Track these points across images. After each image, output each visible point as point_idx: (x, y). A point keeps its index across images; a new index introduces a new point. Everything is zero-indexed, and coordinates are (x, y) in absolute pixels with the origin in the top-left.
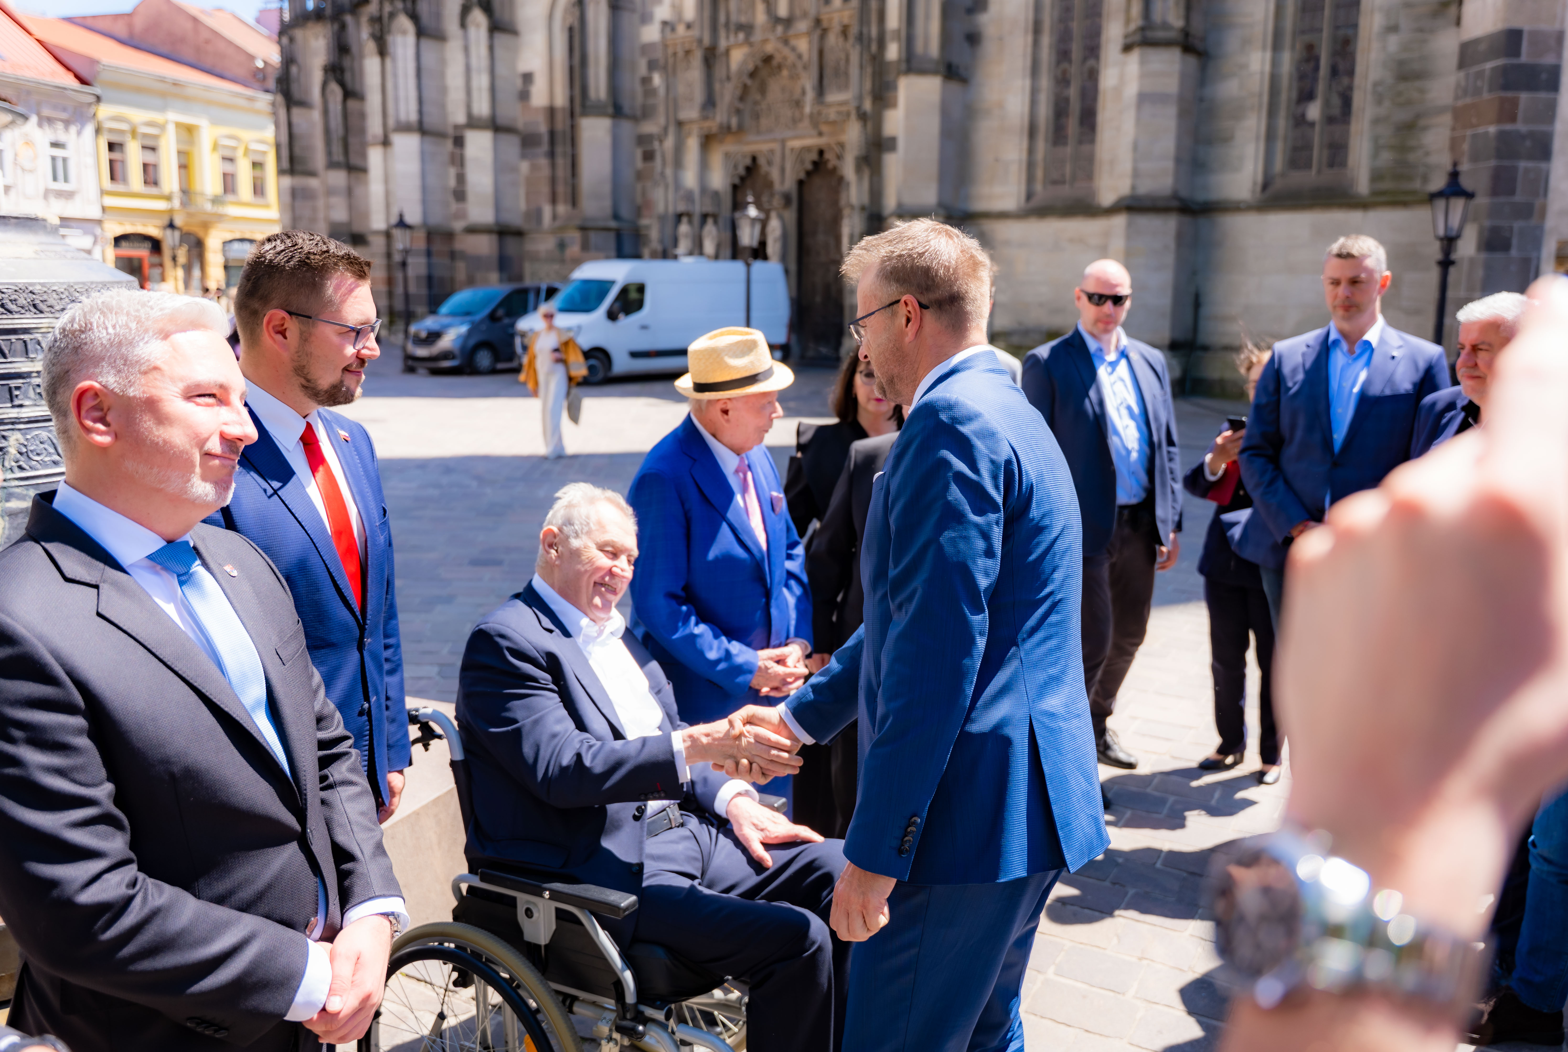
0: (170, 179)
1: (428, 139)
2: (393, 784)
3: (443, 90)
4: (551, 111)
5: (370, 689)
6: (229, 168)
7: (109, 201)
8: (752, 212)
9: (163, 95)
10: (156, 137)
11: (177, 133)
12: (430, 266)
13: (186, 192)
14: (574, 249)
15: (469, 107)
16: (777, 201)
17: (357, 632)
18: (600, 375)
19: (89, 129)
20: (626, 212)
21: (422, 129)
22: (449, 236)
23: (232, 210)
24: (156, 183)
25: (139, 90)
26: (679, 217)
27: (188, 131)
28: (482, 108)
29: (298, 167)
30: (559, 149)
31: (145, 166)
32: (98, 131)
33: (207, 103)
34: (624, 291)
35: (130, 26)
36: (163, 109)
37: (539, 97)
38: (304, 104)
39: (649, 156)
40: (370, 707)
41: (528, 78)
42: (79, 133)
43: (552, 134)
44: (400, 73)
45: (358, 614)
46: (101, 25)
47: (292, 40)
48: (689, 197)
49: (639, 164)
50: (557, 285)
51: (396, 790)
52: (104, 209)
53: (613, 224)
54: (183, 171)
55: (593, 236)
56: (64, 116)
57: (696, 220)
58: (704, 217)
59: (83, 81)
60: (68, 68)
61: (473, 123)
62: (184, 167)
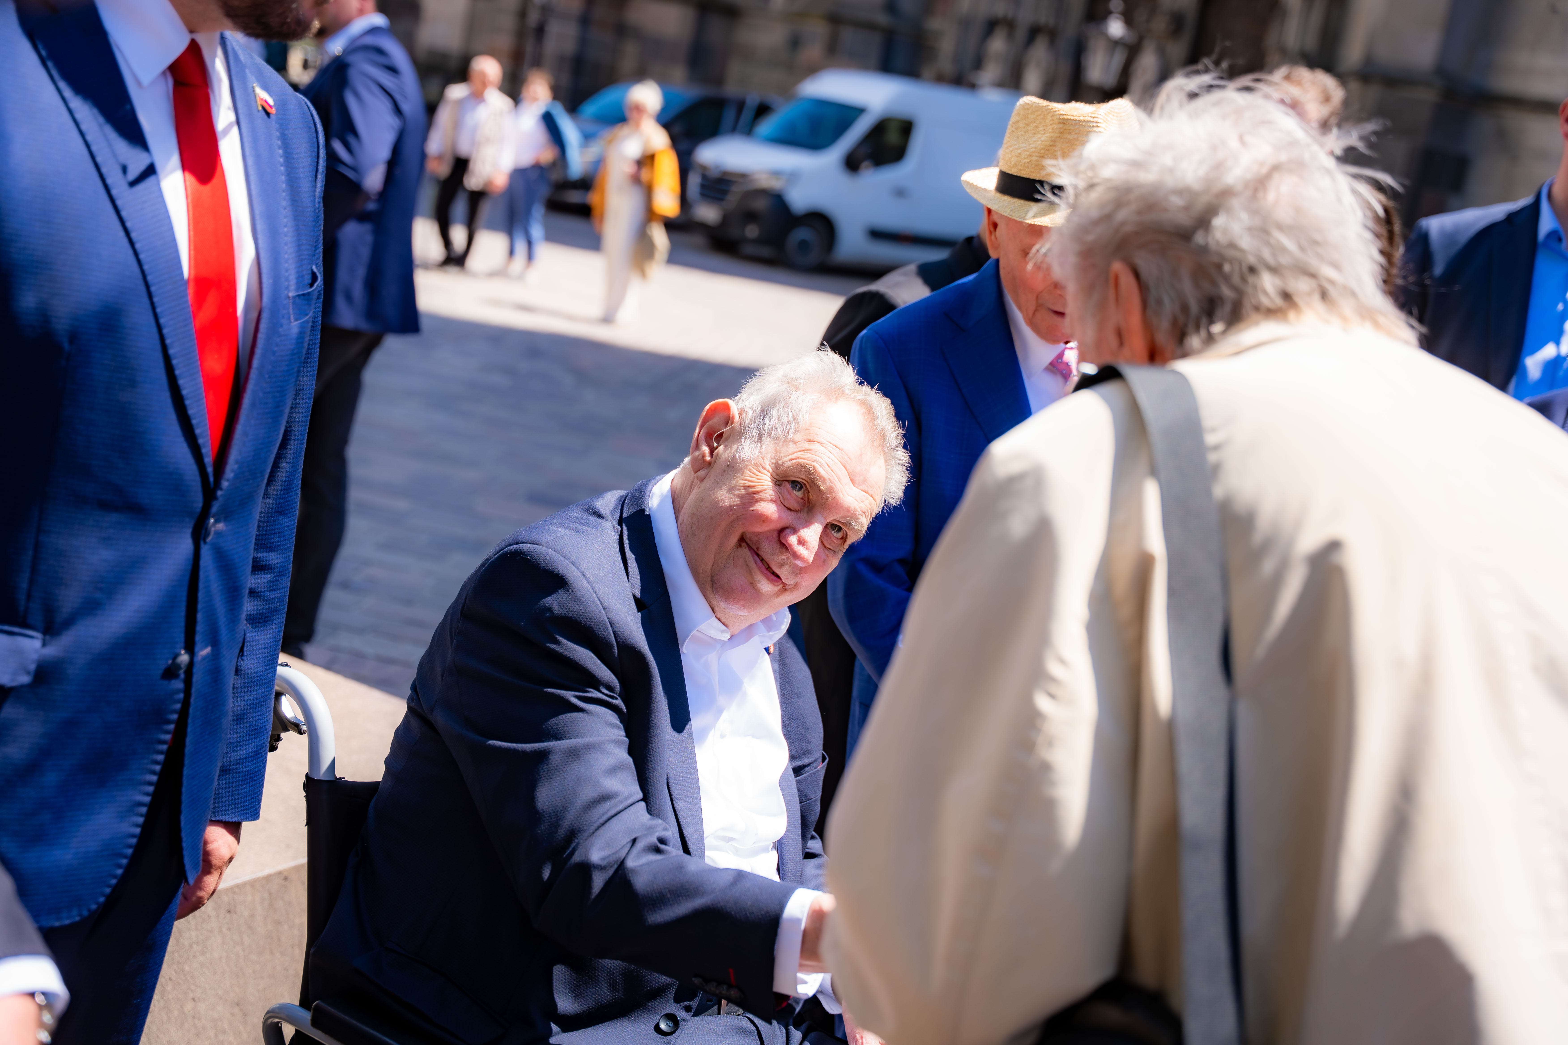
2: (211, 847)
5: (200, 627)
8: (1116, 28)
14: (813, 51)
16: (1160, 24)
17: (198, 501)
18: (813, 257)
26: (992, 26)
34: (880, 128)
40: (191, 664)
45: (208, 460)
50: (772, 98)
51: (215, 861)
53: (882, 19)
55: (848, 35)
57: (1021, 34)
58: (1034, 32)
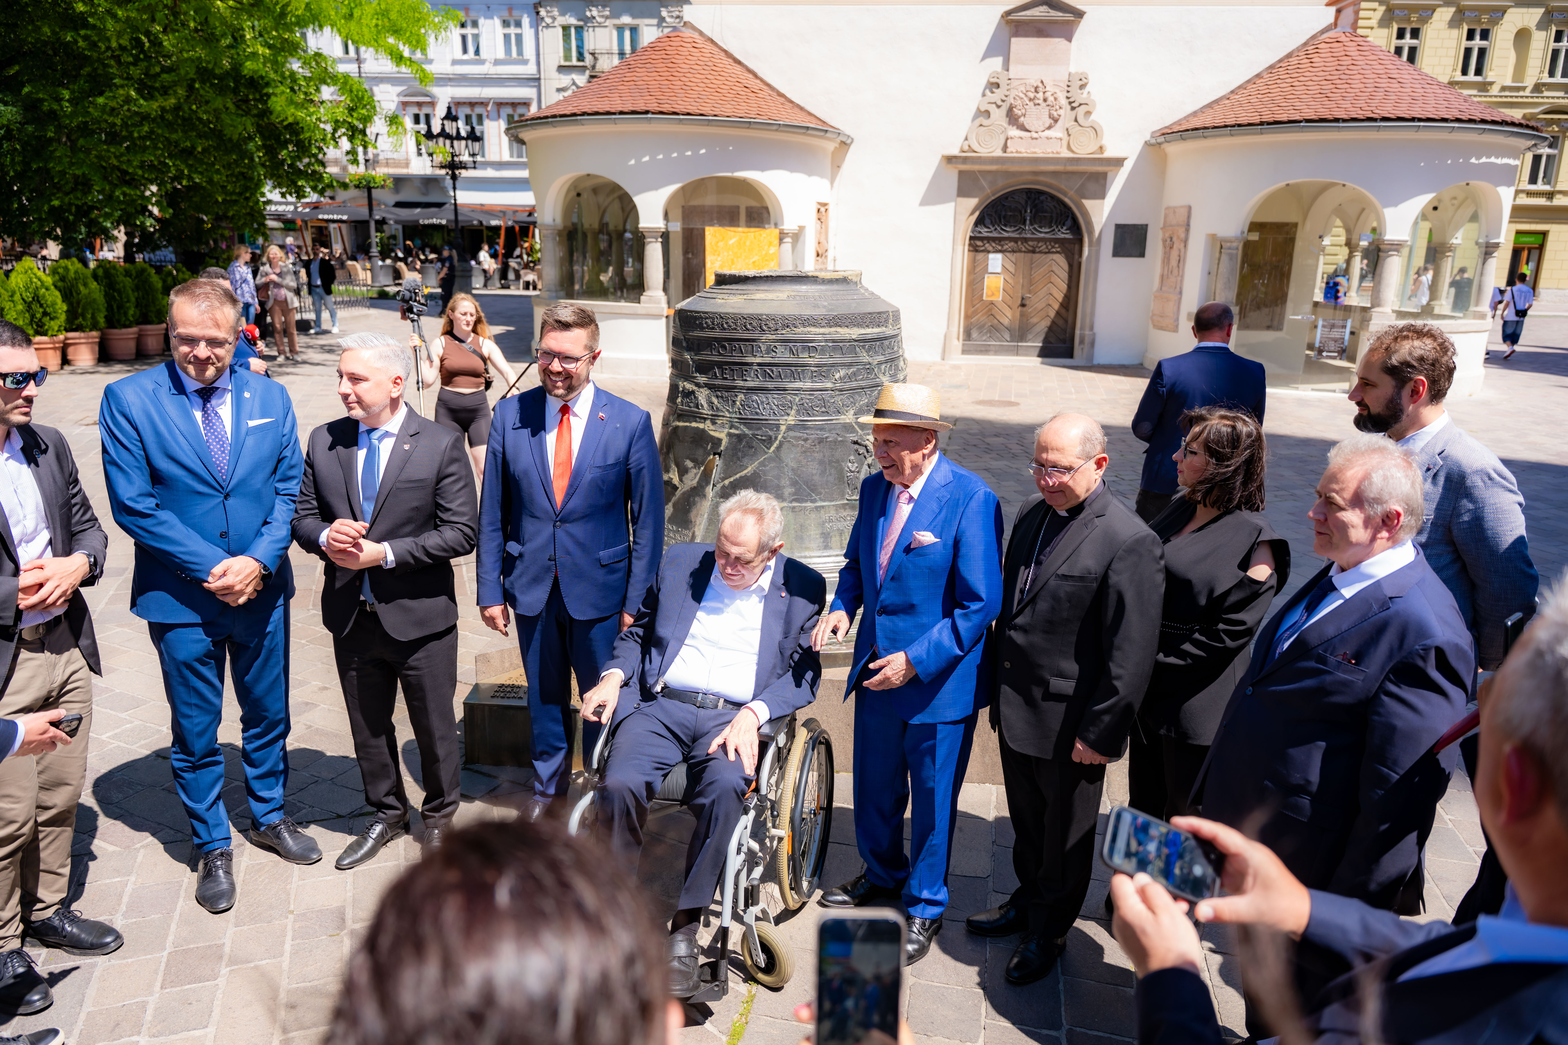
5: (558, 550)
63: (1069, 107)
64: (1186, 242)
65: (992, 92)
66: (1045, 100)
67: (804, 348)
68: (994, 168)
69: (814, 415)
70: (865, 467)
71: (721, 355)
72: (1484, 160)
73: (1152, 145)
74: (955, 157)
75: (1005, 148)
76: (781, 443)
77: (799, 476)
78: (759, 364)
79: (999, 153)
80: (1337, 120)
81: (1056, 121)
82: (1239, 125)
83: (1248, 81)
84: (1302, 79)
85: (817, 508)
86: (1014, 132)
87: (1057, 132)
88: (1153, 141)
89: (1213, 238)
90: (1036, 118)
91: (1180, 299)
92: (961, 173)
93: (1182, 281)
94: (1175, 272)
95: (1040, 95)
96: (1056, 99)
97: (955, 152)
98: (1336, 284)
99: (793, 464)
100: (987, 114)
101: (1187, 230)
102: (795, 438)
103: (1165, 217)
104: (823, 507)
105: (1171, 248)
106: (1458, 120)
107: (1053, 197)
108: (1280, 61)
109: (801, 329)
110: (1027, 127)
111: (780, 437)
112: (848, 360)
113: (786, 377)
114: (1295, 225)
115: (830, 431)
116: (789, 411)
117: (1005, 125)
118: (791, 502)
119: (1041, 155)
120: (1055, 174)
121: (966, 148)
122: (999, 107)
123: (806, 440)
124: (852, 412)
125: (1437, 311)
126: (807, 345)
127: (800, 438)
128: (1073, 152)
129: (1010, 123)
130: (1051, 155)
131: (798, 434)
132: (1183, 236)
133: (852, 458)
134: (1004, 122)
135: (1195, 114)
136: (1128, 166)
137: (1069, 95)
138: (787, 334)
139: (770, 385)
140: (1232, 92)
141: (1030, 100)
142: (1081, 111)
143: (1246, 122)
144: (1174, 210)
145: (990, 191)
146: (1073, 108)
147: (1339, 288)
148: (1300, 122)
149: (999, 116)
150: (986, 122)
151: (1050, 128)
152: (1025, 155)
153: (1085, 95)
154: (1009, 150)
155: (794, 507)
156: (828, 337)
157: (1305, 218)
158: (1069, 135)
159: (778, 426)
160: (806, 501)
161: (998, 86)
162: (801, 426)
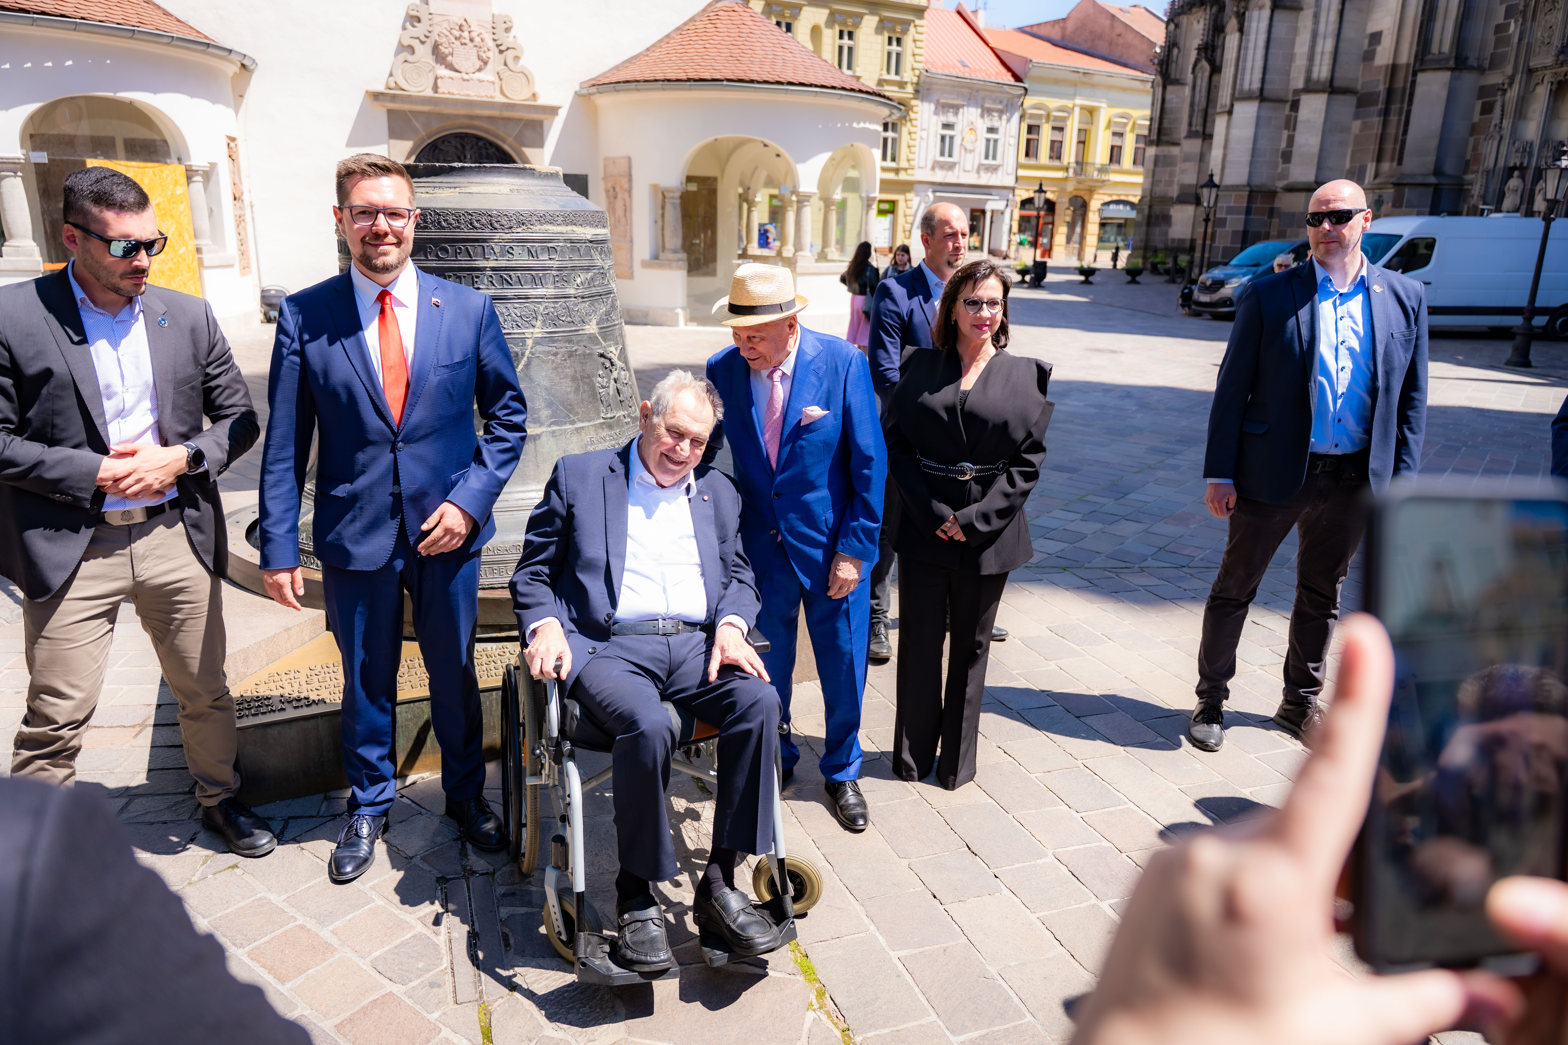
0: (1069, 154)
1: (1266, 105)
3: (1290, 57)
4: (1394, 68)
5: (403, 478)
6: (1117, 142)
7: (1022, 173)
9: (1075, 84)
10: (1064, 119)
11: (1081, 114)
12: (1246, 222)
13: (1081, 163)
15: (1309, 71)
17: (391, 437)
19: (1016, 116)
20: (1450, 168)
21: (1262, 97)
22: (1271, 194)
23: (1114, 177)
24: (1059, 158)
25: (1057, 82)
27: (1091, 112)
28: (1322, 71)
29: (1164, 138)
30: (1395, 107)
31: (1053, 142)
32: (1022, 117)
33: (1108, 88)
34: (1411, 245)
35: (1064, 29)
36: (1072, 96)
37: (1383, 56)
38: (1178, 82)
39: (1487, 109)
41: (1376, 38)
42: (1008, 120)
43: (1390, 91)
44: (1251, 45)
46: (1042, 31)
47: (1177, 26)
48: (1527, 149)
49: (1477, 117)
52: (1017, 179)
54: (1081, 145)
55: (1408, 192)
56: (1000, 107)
59: (1017, 78)
60: (1009, 69)
61: (1311, 87)
62: (1082, 143)
63: (497, 50)
64: (630, 191)
65: (414, 26)
66: (472, 40)
67: (543, 248)
68: (426, 108)
69: (560, 326)
70: (612, 382)
71: (441, 259)
72: (862, 125)
73: (583, 96)
74: (382, 94)
75: (435, 88)
76: (529, 360)
77: (553, 396)
78: (493, 269)
79: (429, 93)
80: (752, 81)
81: (486, 63)
82: (669, 80)
83: (661, 41)
84: (711, 42)
85: (577, 429)
86: (442, 71)
87: (487, 75)
88: (584, 92)
89: (655, 188)
90: (464, 57)
91: (632, 247)
92: (390, 112)
93: (631, 230)
94: (623, 221)
95: (466, 34)
96: (482, 40)
97: (380, 88)
98: (766, 231)
99: (545, 383)
100: (411, 49)
101: (630, 180)
102: (544, 352)
103: (605, 167)
104: (583, 428)
105: (615, 198)
106: (843, 89)
107: (491, 144)
108: (685, 24)
109: (538, 227)
110: (457, 67)
111: (527, 353)
112: (586, 263)
113: (526, 283)
114: (715, 179)
115: (578, 342)
116: (534, 322)
117: (433, 64)
118: (549, 426)
119: (475, 98)
120: (491, 119)
121: (393, 85)
122: (423, 43)
123: (556, 354)
124: (594, 322)
125: (830, 257)
126: (548, 245)
127: (549, 352)
128: (506, 97)
129: (437, 61)
130: (485, 99)
131: (547, 349)
132: (626, 186)
133: (601, 372)
134: (430, 60)
135: (617, 68)
136: (563, 114)
137: (495, 37)
138: (521, 233)
139: (509, 293)
140: (648, 50)
141: (456, 38)
142: (510, 54)
143: (674, 78)
144: (614, 160)
145: (426, 133)
146: (501, 52)
147: (769, 235)
148: (722, 81)
149: (424, 53)
150: (410, 58)
151: (480, 70)
152: (458, 97)
153: (511, 39)
154: (440, 90)
155: (554, 432)
156: (566, 237)
157: (723, 171)
158: (501, 80)
159: (523, 340)
160: (565, 423)
161: (419, 20)
162: (550, 339)
